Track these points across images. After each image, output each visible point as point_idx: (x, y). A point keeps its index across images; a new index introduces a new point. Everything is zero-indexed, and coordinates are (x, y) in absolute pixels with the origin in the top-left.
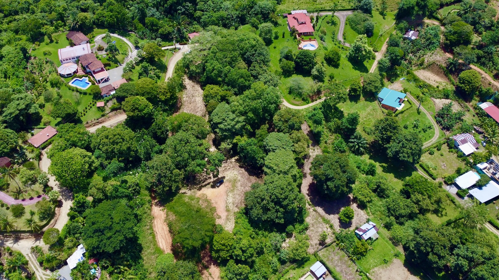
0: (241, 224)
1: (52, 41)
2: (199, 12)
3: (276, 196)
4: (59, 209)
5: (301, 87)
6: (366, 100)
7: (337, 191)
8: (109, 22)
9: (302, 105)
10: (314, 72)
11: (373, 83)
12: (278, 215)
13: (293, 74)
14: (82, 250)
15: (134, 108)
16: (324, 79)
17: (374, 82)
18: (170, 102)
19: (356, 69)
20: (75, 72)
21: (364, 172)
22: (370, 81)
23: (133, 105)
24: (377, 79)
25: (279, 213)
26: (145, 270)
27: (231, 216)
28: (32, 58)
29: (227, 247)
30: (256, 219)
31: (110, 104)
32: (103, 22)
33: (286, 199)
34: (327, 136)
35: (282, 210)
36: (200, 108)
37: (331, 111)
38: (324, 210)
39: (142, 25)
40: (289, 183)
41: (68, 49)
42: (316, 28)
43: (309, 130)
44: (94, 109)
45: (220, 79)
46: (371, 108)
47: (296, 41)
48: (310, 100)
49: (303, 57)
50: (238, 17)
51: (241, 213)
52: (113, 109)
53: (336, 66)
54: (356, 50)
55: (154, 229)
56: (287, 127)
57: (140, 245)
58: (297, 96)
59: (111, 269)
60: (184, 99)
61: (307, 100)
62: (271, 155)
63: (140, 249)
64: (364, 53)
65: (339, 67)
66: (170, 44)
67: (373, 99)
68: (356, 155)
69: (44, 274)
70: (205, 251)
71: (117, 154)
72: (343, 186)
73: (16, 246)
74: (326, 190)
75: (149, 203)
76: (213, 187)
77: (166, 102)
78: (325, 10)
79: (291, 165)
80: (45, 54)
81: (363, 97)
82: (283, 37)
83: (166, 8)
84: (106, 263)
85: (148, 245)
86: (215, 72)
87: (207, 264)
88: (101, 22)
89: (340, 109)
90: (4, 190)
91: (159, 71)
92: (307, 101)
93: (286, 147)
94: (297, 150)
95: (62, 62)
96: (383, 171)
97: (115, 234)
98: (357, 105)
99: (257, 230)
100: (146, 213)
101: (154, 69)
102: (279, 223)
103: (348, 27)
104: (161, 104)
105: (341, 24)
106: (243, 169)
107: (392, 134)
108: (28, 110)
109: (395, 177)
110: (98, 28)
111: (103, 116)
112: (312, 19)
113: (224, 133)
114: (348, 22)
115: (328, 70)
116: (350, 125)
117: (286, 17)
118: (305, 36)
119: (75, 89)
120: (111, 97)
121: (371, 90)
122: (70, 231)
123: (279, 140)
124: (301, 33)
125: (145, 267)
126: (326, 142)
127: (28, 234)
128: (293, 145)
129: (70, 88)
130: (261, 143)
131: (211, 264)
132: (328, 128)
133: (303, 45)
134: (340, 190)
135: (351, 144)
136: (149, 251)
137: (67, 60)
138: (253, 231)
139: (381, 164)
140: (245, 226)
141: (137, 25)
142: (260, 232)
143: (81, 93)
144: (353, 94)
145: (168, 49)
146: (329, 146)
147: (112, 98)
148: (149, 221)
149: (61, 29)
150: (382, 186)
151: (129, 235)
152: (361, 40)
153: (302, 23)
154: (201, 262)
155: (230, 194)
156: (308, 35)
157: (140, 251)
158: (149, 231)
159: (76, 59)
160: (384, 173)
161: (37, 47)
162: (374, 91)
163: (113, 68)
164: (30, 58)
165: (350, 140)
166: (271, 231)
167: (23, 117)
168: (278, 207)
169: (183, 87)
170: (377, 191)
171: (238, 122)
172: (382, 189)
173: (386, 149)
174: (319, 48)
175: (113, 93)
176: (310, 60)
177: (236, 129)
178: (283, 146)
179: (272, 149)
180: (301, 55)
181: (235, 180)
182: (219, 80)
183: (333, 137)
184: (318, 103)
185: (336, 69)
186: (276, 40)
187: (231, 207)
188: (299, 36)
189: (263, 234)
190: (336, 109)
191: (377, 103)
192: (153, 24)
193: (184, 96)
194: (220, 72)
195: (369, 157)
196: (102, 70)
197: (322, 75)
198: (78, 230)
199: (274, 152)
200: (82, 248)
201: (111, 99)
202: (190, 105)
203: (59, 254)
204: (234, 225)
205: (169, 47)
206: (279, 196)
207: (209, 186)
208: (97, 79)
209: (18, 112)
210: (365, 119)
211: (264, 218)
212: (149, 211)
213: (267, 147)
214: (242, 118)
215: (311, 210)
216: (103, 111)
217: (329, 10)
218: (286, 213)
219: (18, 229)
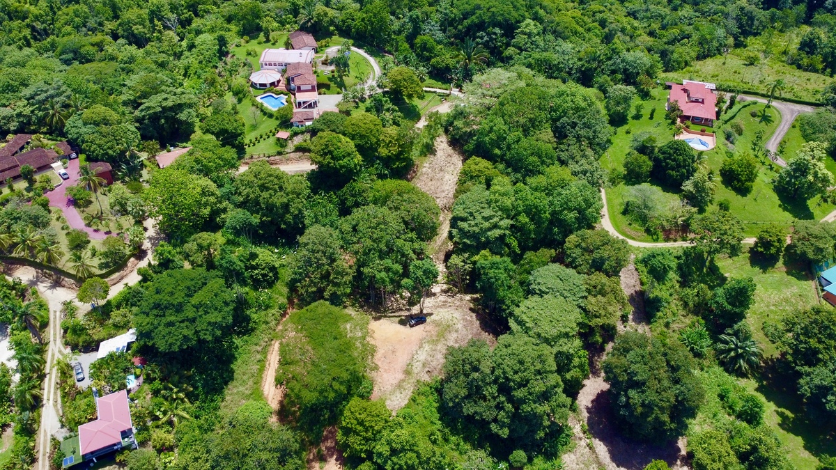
0: (420, 407)
1: (268, 41)
2: (512, 48)
3: (504, 373)
4: (136, 262)
5: (650, 204)
6: (788, 273)
7: (644, 415)
8: (358, 29)
9: (641, 241)
10: (688, 186)
11: (813, 240)
12: (499, 417)
13: (645, 182)
14: (132, 336)
15: (326, 151)
16: (707, 208)
17: (816, 237)
18: (394, 164)
19: (785, 209)
20: (272, 84)
21: (734, 411)
22: (809, 235)
23: (326, 145)
24: (827, 235)
25: (502, 412)
26: (216, 418)
27: (409, 383)
28: (230, 56)
29: (367, 430)
30: (451, 404)
31: (298, 140)
32: (349, 27)
33: (525, 386)
34: (674, 314)
35: (509, 406)
36: (446, 192)
37: (700, 269)
38: (610, 452)
39: (408, 46)
40: (540, 356)
41: (282, 51)
42: (724, 117)
43: (638, 288)
44: (272, 140)
45: (497, 151)
46: (795, 290)
47: (673, 127)
48: (661, 235)
49: (672, 151)
50: (579, 70)
51: (431, 388)
52: (299, 149)
53: (743, 191)
54: (795, 170)
55: (269, 357)
56: (588, 263)
57: (232, 372)
58: (636, 220)
59: (157, 384)
60: (424, 170)
61: (655, 234)
62: (532, 301)
63: (228, 377)
64: (811, 178)
65: (748, 196)
66: (444, 86)
67: (806, 275)
68: (727, 370)
69: (60, 352)
70: (334, 427)
71: (262, 209)
72: (662, 409)
73: (49, 292)
74: (623, 406)
75: (280, 309)
76: (402, 323)
77: (387, 161)
78: (756, 94)
79: (563, 330)
80: (249, 54)
81: (785, 264)
82: (651, 118)
83: (459, 30)
84: (154, 372)
85: (245, 378)
86: (493, 136)
87: (325, 453)
88: (348, 26)
89: (722, 271)
90: (79, 207)
91: (402, 115)
92: (655, 237)
93: (569, 295)
94: (590, 308)
95: (262, 67)
96: (779, 425)
97: (183, 321)
98: (764, 275)
99: (447, 430)
100: (267, 323)
101: (394, 110)
102: (498, 435)
103: (797, 132)
104: (379, 164)
105: (783, 124)
106: (474, 315)
107: (821, 346)
108: (177, 114)
109: (806, 447)
110: (340, 36)
111: (279, 153)
112: (720, 101)
113: (465, 240)
114: (798, 125)
115: (722, 193)
116: (729, 304)
117: (670, 87)
118: (694, 123)
119: (259, 106)
120: (303, 129)
121: (804, 254)
122: (130, 298)
123: (561, 279)
124: (688, 118)
125: (220, 413)
126: (667, 325)
127: (73, 281)
128: (585, 297)
129: (254, 104)
130: (524, 276)
131: (331, 456)
132: (681, 299)
133: (684, 137)
134: (653, 416)
135: (722, 346)
136: (241, 389)
137: (270, 65)
138: (439, 430)
139: (780, 410)
140: (428, 414)
141: (400, 44)
142: (453, 438)
143: (265, 114)
144: (760, 249)
145: (435, 92)
146: (672, 334)
147: (305, 131)
148: (267, 340)
149: (288, 26)
150: (762, 449)
151: (205, 334)
152: (813, 151)
153: (697, 101)
154: (318, 445)
155: (427, 347)
156: (702, 124)
157: (226, 383)
158: (259, 357)
159: (284, 67)
160: (781, 431)
161: (243, 44)
162: (811, 256)
163: (333, 93)
164: (227, 53)
165: (723, 336)
166: (478, 445)
167: (166, 122)
168: (502, 399)
169: (429, 150)
170: (747, 459)
171: (495, 226)
172: (761, 457)
173: (800, 375)
174: (715, 150)
175: (308, 123)
176: (685, 160)
177: (487, 238)
178: (564, 292)
179: (540, 290)
180: (669, 147)
181: (448, 326)
182: (495, 152)
183: (687, 321)
184: (678, 246)
185: (739, 197)
186: (635, 121)
187: (417, 367)
188: (682, 122)
189: (458, 445)
190: (714, 269)
191: (814, 287)
192: (424, 47)
193: (425, 165)
194: (501, 138)
195: (756, 385)
196: (313, 89)
197: (701, 196)
198: (139, 301)
199: (542, 297)
200: (133, 334)
201: (302, 133)
202: (430, 183)
203: (95, 327)
204: (406, 402)
205: (438, 91)
206: (510, 374)
207: (398, 319)
208: (298, 100)
209: (159, 109)
210: (772, 308)
211: (469, 409)
212: (274, 322)
213: (532, 286)
214: (506, 223)
215: (583, 443)
216: (282, 146)
217: (763, 96)
218: (515, 416)
219: (65, 269)
